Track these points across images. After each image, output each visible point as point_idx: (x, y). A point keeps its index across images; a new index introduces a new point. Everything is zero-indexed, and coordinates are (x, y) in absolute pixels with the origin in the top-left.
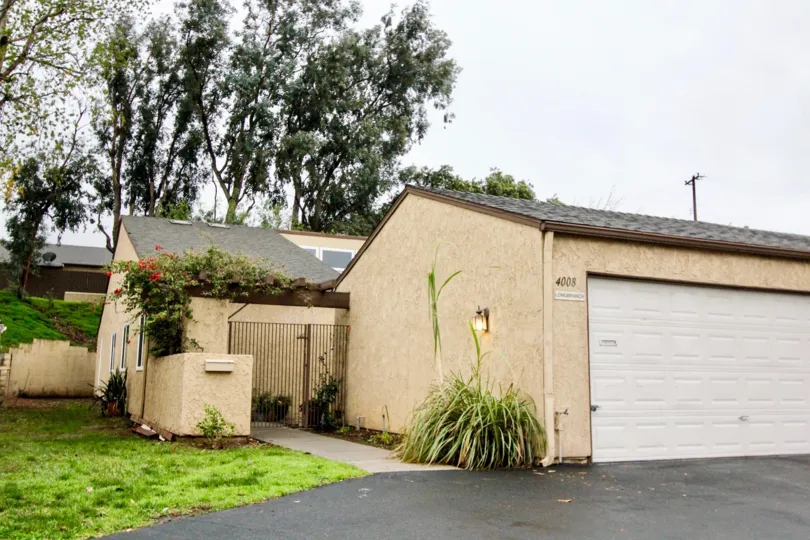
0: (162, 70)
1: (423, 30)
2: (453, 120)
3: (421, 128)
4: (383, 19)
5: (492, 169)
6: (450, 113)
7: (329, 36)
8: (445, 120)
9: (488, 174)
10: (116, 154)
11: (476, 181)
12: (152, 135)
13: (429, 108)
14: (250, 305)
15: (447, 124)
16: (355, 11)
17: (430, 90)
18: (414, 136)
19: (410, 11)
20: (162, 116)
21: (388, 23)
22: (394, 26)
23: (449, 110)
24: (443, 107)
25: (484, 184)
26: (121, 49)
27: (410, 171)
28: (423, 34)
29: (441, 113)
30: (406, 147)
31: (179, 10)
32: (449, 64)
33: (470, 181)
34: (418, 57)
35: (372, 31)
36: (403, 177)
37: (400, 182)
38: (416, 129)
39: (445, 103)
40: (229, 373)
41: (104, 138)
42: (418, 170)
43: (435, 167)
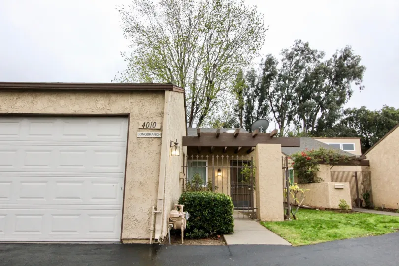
0: (253, 86)
1: (350, 57)
2: (363, 88)
3: (350, 93)
4: (334, 56)
5: (383, 106)
6: (362, 86)
7: (312, 66)
8: (360, 88)
9: (382, 108)
10: (240, 116)
11: (376, 111)
12: (251, 108)
13: (353, 85)
14: (335, 166)
15: (361, 90)
16: (322, 55)
17: (352, 78)
18: (347, 96)
19: (343, 50)
20: (254, 101)
21: (336, 57)
22: (338, 57)
23: (362, 84)
24: (359, 84)
25: (381, 112)
26: (240, 80)
27: (347, 110)
28: (350, 58)
29: (358, 86)
30: (345, 101)
31: (261, 66)
32: (362, 67)
33: (374, 111)
34: (349, 67)
35: (329, 61)
36: (345, 113)
37: (344, 115)
38: (348, 94)
39: (360, 82)
40: (342, 189)
41: (236, 111)
42: (351, 110)
43: (358, 108)
